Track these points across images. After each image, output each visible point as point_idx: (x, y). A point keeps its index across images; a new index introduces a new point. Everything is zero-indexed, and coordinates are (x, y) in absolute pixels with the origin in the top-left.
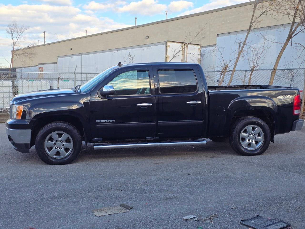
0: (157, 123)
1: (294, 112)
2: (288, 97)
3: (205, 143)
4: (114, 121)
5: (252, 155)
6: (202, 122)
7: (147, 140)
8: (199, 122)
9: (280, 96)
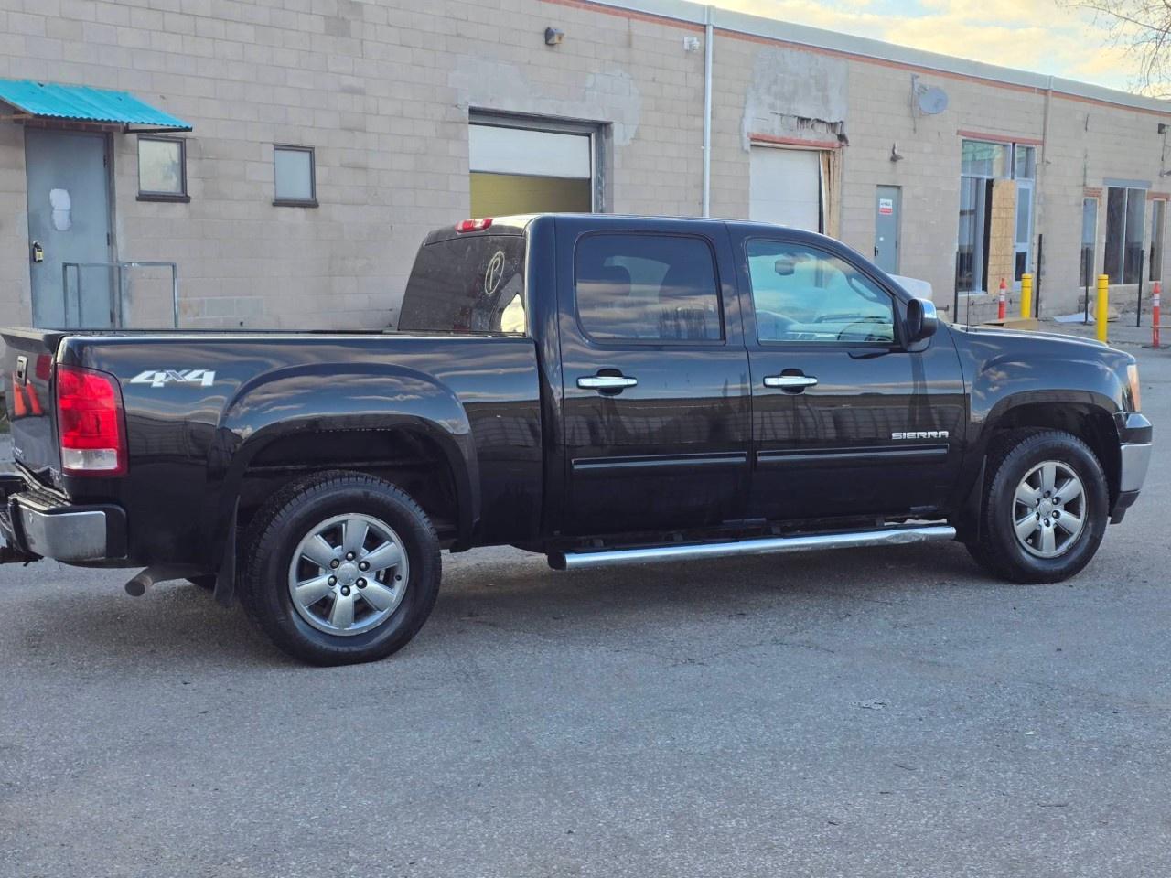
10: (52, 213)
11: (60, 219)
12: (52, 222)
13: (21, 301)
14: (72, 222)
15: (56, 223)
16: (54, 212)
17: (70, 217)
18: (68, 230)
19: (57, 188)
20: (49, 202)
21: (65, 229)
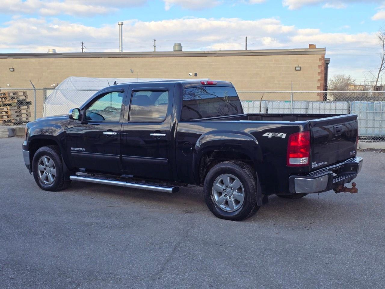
0: (121, 157)
1: (289, 162)
2: (279, 135)
3: (170, 191)
4: (85, 150)
5: (226, 219)
6: (166, 161)
7: (122, 177)
8: (164, 161)
9: (267, 133)
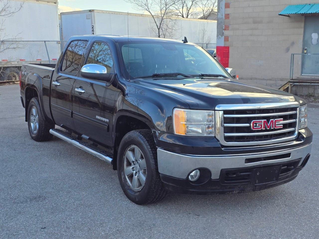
10: (312, 40)
11: (314, 41)
12: (312, 42)
13: (298, 64)
14: (318, 42)
15: (313, 43)
16: (313, 39)
17: (318, 41)
18: (316, 45)
19: (314, 33)
20: (311, 37)
21: (316, 44)
